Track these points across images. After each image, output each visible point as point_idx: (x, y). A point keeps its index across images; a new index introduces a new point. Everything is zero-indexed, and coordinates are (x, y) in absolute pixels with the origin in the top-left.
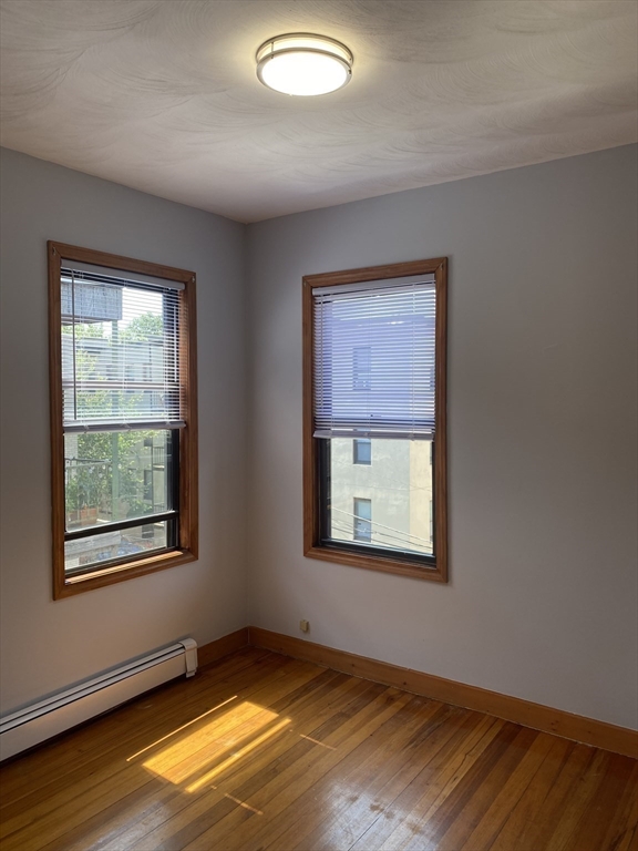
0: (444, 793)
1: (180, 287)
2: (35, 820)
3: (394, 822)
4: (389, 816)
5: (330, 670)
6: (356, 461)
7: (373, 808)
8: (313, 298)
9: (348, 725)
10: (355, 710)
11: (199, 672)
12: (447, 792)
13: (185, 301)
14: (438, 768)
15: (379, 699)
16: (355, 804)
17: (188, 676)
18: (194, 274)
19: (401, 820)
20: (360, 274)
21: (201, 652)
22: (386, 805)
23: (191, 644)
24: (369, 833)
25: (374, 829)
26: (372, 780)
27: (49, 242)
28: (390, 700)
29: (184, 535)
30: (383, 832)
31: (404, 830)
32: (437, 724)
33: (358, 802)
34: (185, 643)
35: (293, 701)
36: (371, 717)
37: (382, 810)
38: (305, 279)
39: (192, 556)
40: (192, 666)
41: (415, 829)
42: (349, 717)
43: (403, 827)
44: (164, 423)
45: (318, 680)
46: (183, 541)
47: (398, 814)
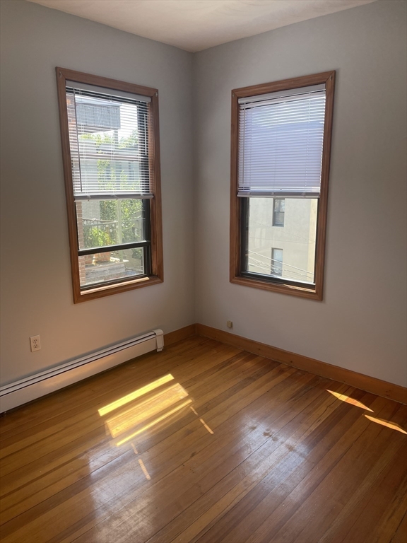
0: (311, 428)
1: (148, 100)
2: (66, 428)
3: (278, 443)
4: (275, 440)
5: (245, 351)
6: (274, 224)
7: (265, 434)
8: (239, 105)
9: (254, 385)
10: (259, 376)
11: (165, 349)
12: (313, 428)
13: (151, 110)
14: (309, 414)
15: (274, 370)
16: (254, 431)
17: (158, 351)
18: (157, 91)
19: (282, 443)
20: (272, 86)
21: (166, 337)
22: (273, 433)
23: (160, 332)
24: (261, 448)
25: (265, 446)
26: (266, 418)
27: (56, 68)
28: (281, 371)
29: (155, 266)
30: (270, 449)
31: (283, 449)
32: (310, 387)
33: (256, 430)
34: (156, 332)
35: (220, 369)
36: (268, 381)
37: (271, 436)
38: (233, 91)
39: (159, 280)
40: (161, 345)
41: (291, 448)
42: (255, 380)
43: (283, 446)
44: (139, 195)
45: (238, 356)
46: (154, 270)
47: (281, 439)
